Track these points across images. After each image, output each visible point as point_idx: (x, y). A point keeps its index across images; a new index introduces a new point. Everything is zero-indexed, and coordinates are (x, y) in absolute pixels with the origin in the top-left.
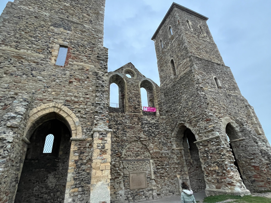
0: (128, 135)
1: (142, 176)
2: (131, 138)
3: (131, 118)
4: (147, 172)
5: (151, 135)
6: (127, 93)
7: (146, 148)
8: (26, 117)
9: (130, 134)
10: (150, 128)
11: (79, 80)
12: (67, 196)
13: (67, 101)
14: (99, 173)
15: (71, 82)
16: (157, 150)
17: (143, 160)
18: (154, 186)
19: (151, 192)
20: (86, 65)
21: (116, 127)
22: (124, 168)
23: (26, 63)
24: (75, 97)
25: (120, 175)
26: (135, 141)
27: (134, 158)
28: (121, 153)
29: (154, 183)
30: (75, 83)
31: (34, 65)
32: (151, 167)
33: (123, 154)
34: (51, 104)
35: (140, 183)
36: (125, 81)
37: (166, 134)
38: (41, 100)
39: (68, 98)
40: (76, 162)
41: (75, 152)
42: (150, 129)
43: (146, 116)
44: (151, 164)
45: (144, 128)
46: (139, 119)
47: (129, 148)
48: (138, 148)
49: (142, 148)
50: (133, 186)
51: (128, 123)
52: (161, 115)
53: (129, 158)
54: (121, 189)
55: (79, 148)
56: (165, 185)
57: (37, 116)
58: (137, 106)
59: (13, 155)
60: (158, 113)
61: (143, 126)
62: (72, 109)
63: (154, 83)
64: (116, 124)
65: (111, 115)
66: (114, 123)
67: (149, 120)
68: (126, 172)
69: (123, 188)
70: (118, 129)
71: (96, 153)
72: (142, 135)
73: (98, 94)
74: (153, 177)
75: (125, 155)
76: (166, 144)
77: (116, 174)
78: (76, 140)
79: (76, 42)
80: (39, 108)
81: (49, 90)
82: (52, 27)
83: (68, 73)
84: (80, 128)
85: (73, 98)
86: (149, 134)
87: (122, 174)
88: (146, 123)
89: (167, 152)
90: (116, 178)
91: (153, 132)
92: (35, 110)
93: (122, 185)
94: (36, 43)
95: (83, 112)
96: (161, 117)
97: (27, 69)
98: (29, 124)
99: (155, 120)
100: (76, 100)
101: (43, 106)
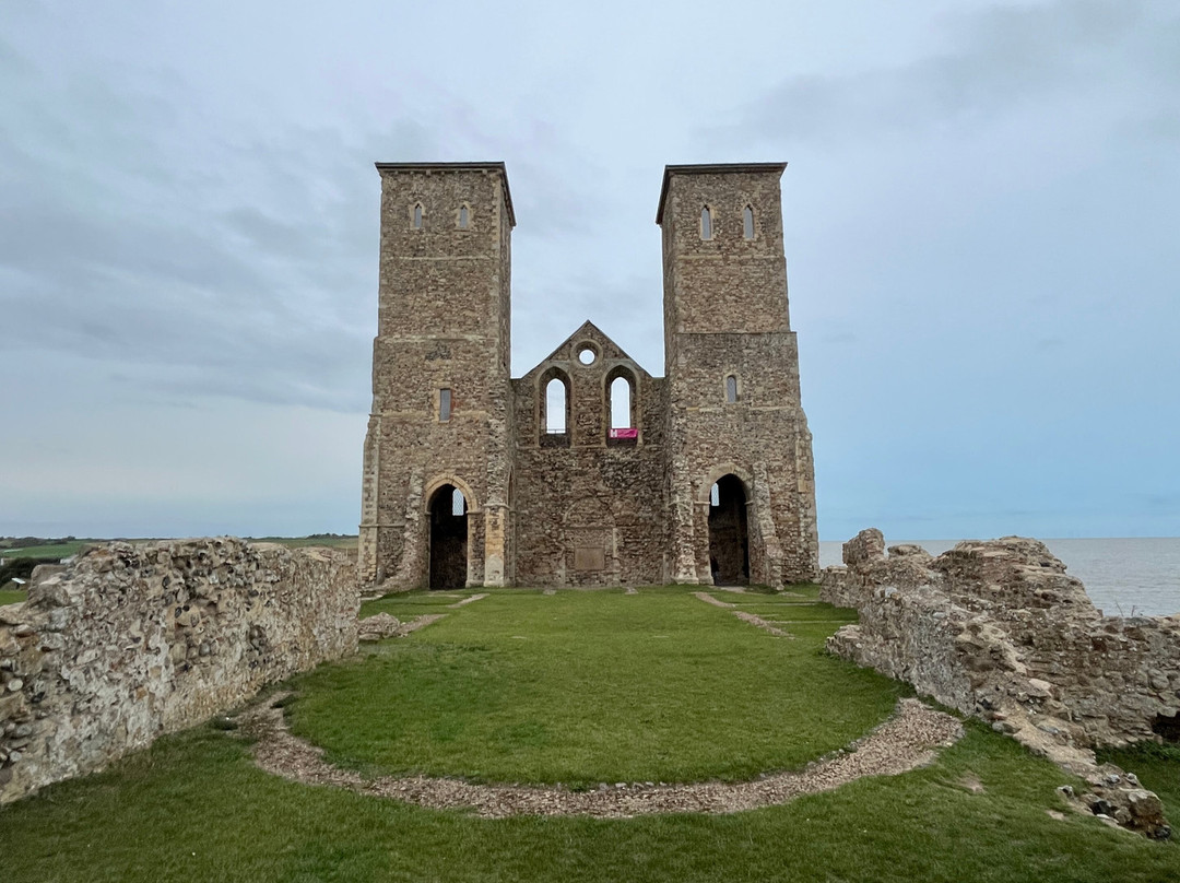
0: (573, 487)
1: (597, 553)
2: (578, 492)
3: (582, 454)
4: (607, 547)
5: (619, 486)
6: (576, 405)
7: (607, 507)
8: (423, 495)
9: (578, 484)
10: (620, 472)
11: (468, 439)
12: (469, 564)
13: (458, 469)
14: (492, 547)
15: (459, 444)
16: (629, 513)
17: (602, 529)
18: (617, 568)
19: (609, 576)
20: (475, 412)
21: (553, 474)
22: (566, 540)
23: (410, 429)
24: (467, 463)
25: (559, 549)
26: (587, 496)
27: (584, 525)
28: (561, 518)
29: (617, 564)
30: (464, 445)
31: (418, 428)
32: (614, 540)
33: (565, 518)
34: (443, 475)
35: (593, 562)
36: (571, 379)
37: (652, 483)
38: (433, 472)
39: (459, 466)
40: (474, 535)
41: (472, 526)
42: (618, 475)
43: (613, 450)
44: (614, 535)
45: (607, 471)
46: (597, 456)
47: (576, 509)
48: (593, 508)
49: (600, 509)
50: (578, 565)
51: (575, 465)
52: (646, 442)
53: (576, 525)
54: (561, 568)
55: (476, 522)
56: (638, 568)
57: (433, 490)
58: (594, 431)
59: (421, 530)
60: (640, 441)
61: (605, 469)
62: (465, 479)
63: (639, 369)
64: (552, 470)
65: (544, 454)
66: (550, 468)
67: (617, 456)
68: (570, 546)
69: (564, 567)
70: (556, 477)
71: (489, 528)
72: (601, 486)
73: (490, 457)
74: (615, 556)
75: (568, 520)
76: (650, 500)
77: (552, 548)
78: (471, 514)
79: (459, 376)
80: (433, 481)
81: (439, 458)
82: (427, 362)
83: (454, 431)
84: (475, 501)
85: (464, 465)
86: (616, 484)
87: (563, 548)
88: (612, 464)
89: (650, 515)
90: (552, 553)
91: (624, 480)
92: (429, 484)
93: (562, 564)
94: (414, 395)
95: (476, 480)
96: (647, 447)
97: (413, 436)
98: (427, 499)
99: (632, 454)
100: (468, 466)
101: (437, 478)
